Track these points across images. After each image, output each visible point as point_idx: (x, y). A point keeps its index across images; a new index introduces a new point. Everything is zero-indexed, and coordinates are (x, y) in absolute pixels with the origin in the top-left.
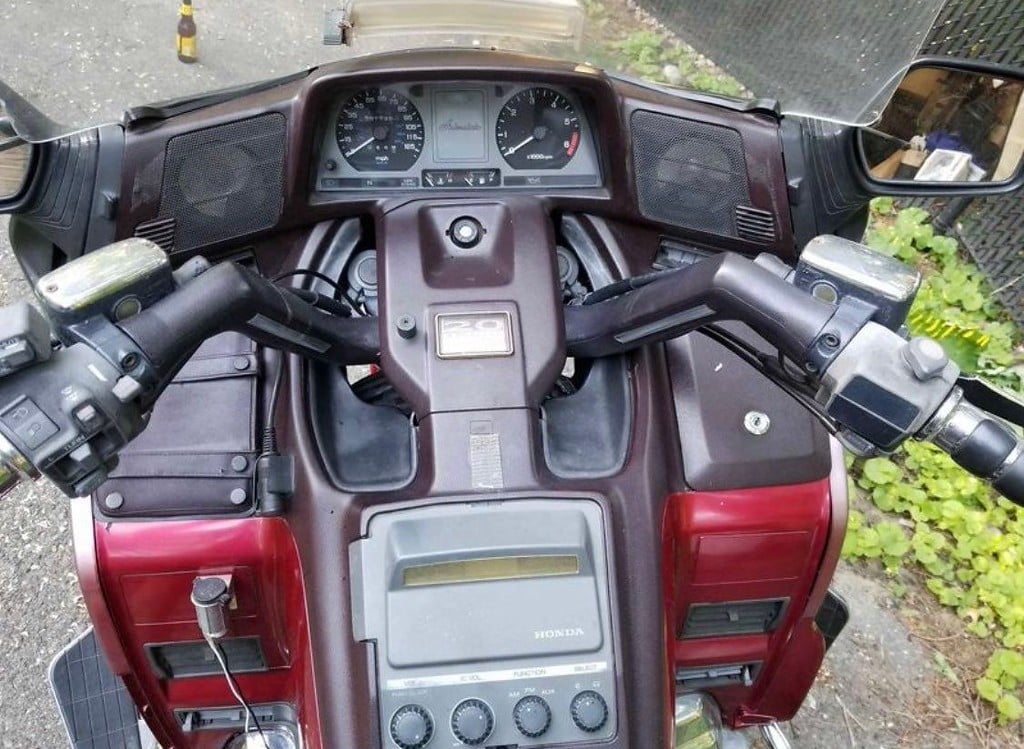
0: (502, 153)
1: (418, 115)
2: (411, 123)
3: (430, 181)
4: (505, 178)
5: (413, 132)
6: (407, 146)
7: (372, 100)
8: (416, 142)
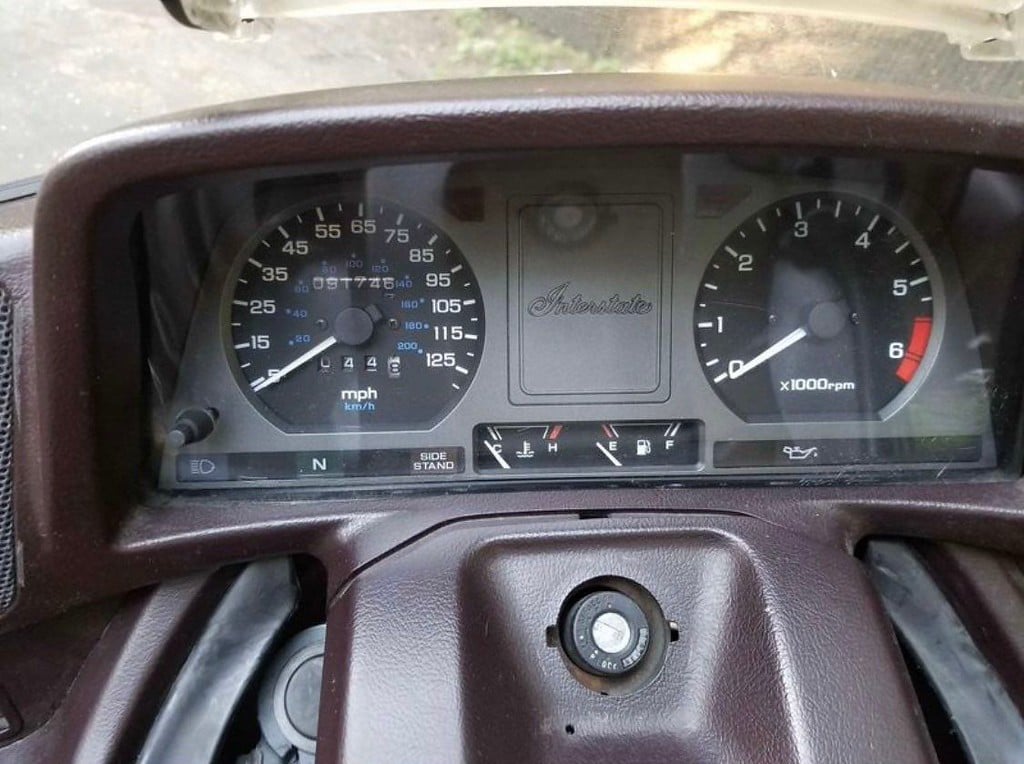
0: (710, 373)
1: (467, 274)
2: (448, 293)
3: (494, 451)
4: (718, 445)
5: (449, 319)
6: (433, 360)
7: (334, 231)
8: (459, 348)
